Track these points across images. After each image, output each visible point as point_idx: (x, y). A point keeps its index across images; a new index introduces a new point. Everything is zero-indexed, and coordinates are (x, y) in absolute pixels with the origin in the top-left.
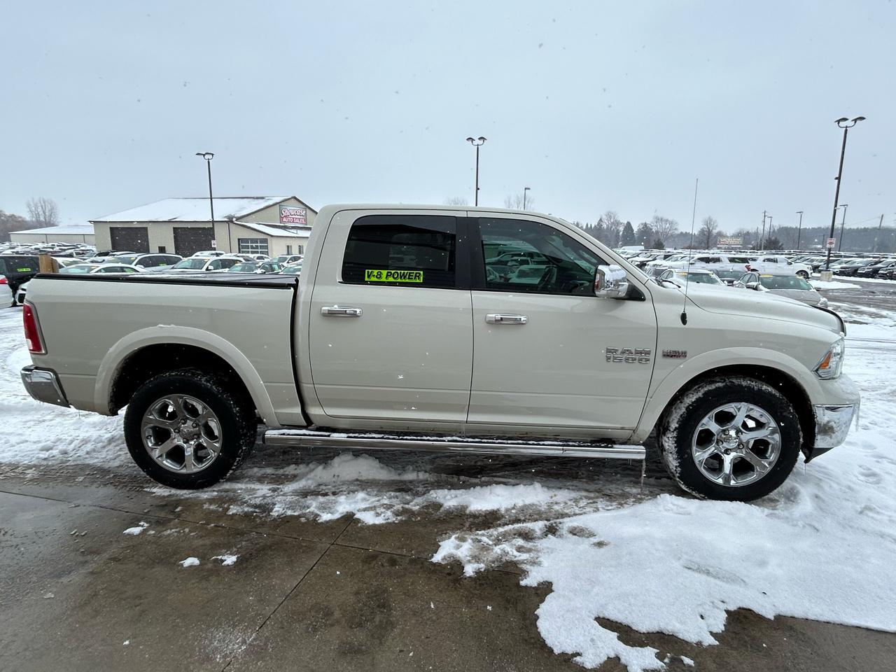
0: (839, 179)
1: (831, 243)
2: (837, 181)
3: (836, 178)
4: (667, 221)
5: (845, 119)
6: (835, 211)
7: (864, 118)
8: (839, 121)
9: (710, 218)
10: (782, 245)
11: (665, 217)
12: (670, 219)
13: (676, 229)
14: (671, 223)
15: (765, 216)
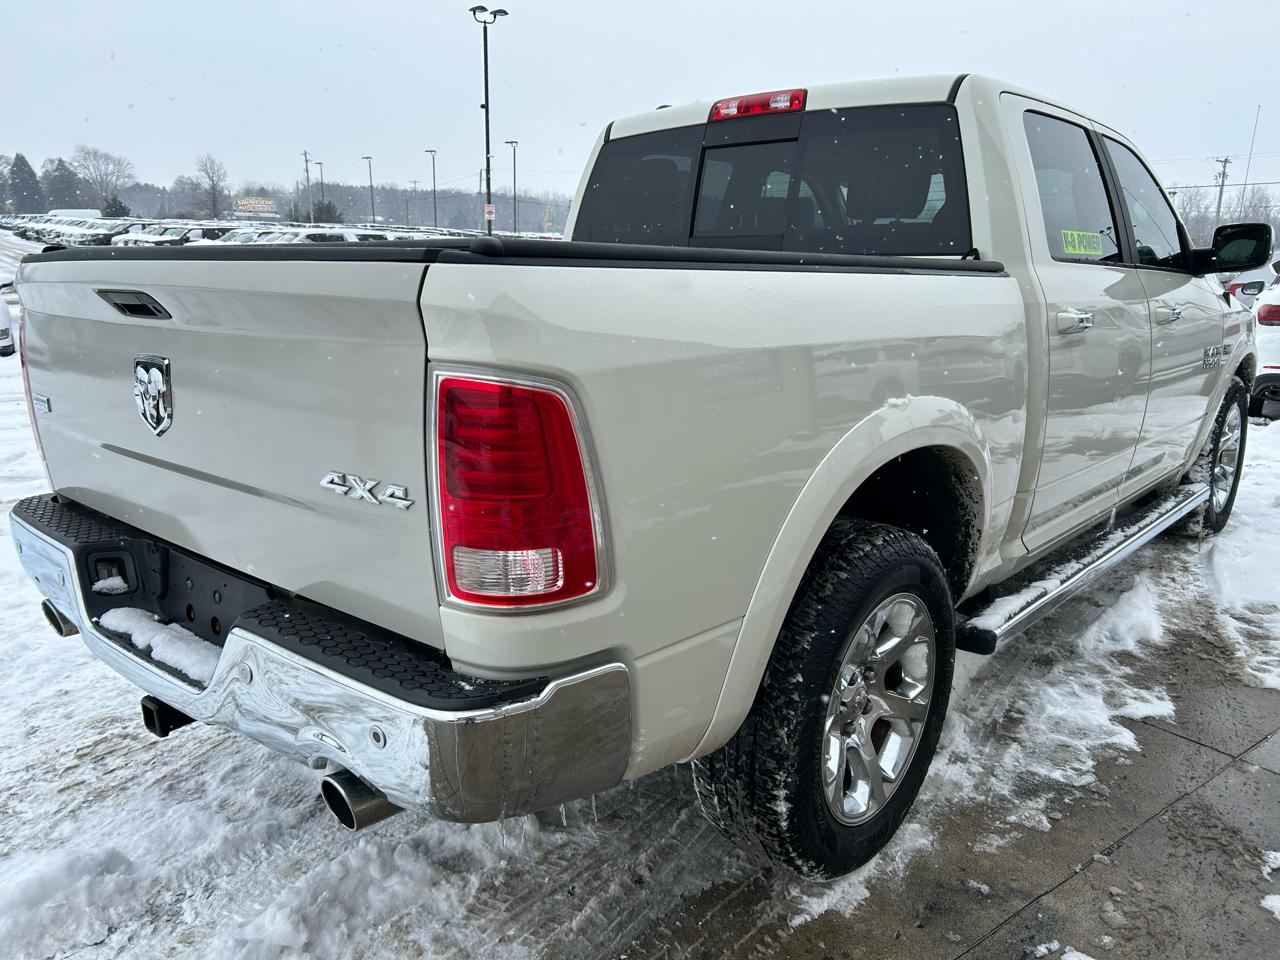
0: (485, 106)
1: (490, 213)
2: (484, 110)
3: (482, 106)
4: (107, 157)
5: (483, 9)
6: (488, 159)
7: (506, 13)
8: (474, 10)
9: (209, 157)
10: (341, 214)
11: (103, 149)
12: (115, 153)
13: (130, 176)
14: (118, 163)
15: (307, 161)
